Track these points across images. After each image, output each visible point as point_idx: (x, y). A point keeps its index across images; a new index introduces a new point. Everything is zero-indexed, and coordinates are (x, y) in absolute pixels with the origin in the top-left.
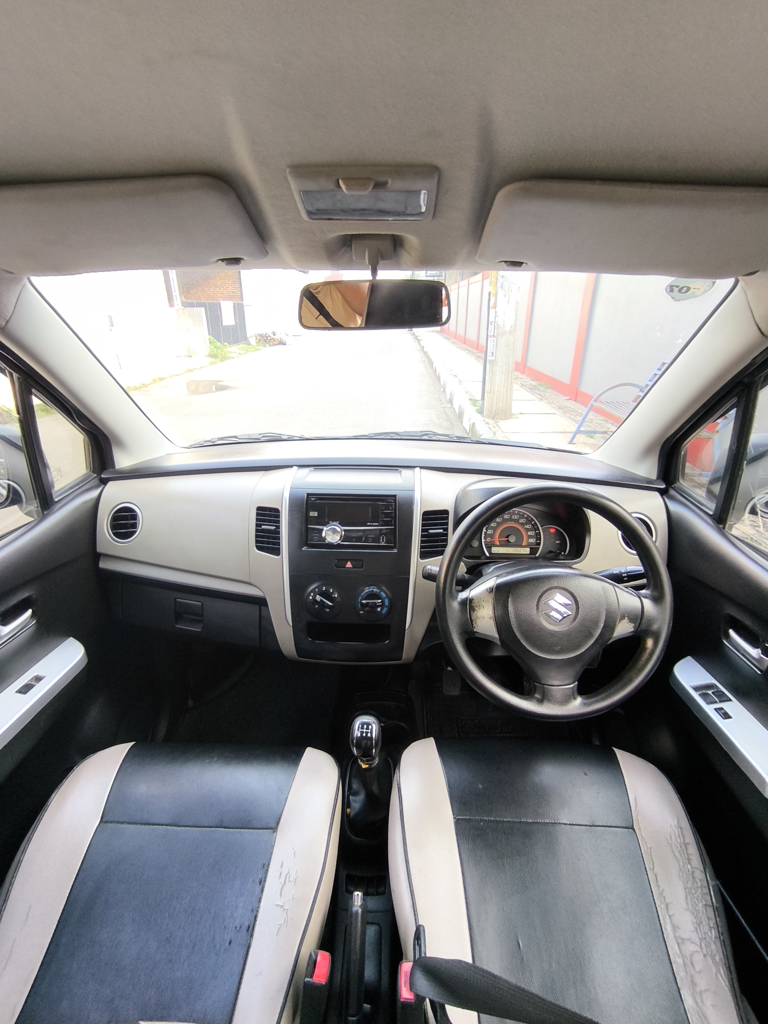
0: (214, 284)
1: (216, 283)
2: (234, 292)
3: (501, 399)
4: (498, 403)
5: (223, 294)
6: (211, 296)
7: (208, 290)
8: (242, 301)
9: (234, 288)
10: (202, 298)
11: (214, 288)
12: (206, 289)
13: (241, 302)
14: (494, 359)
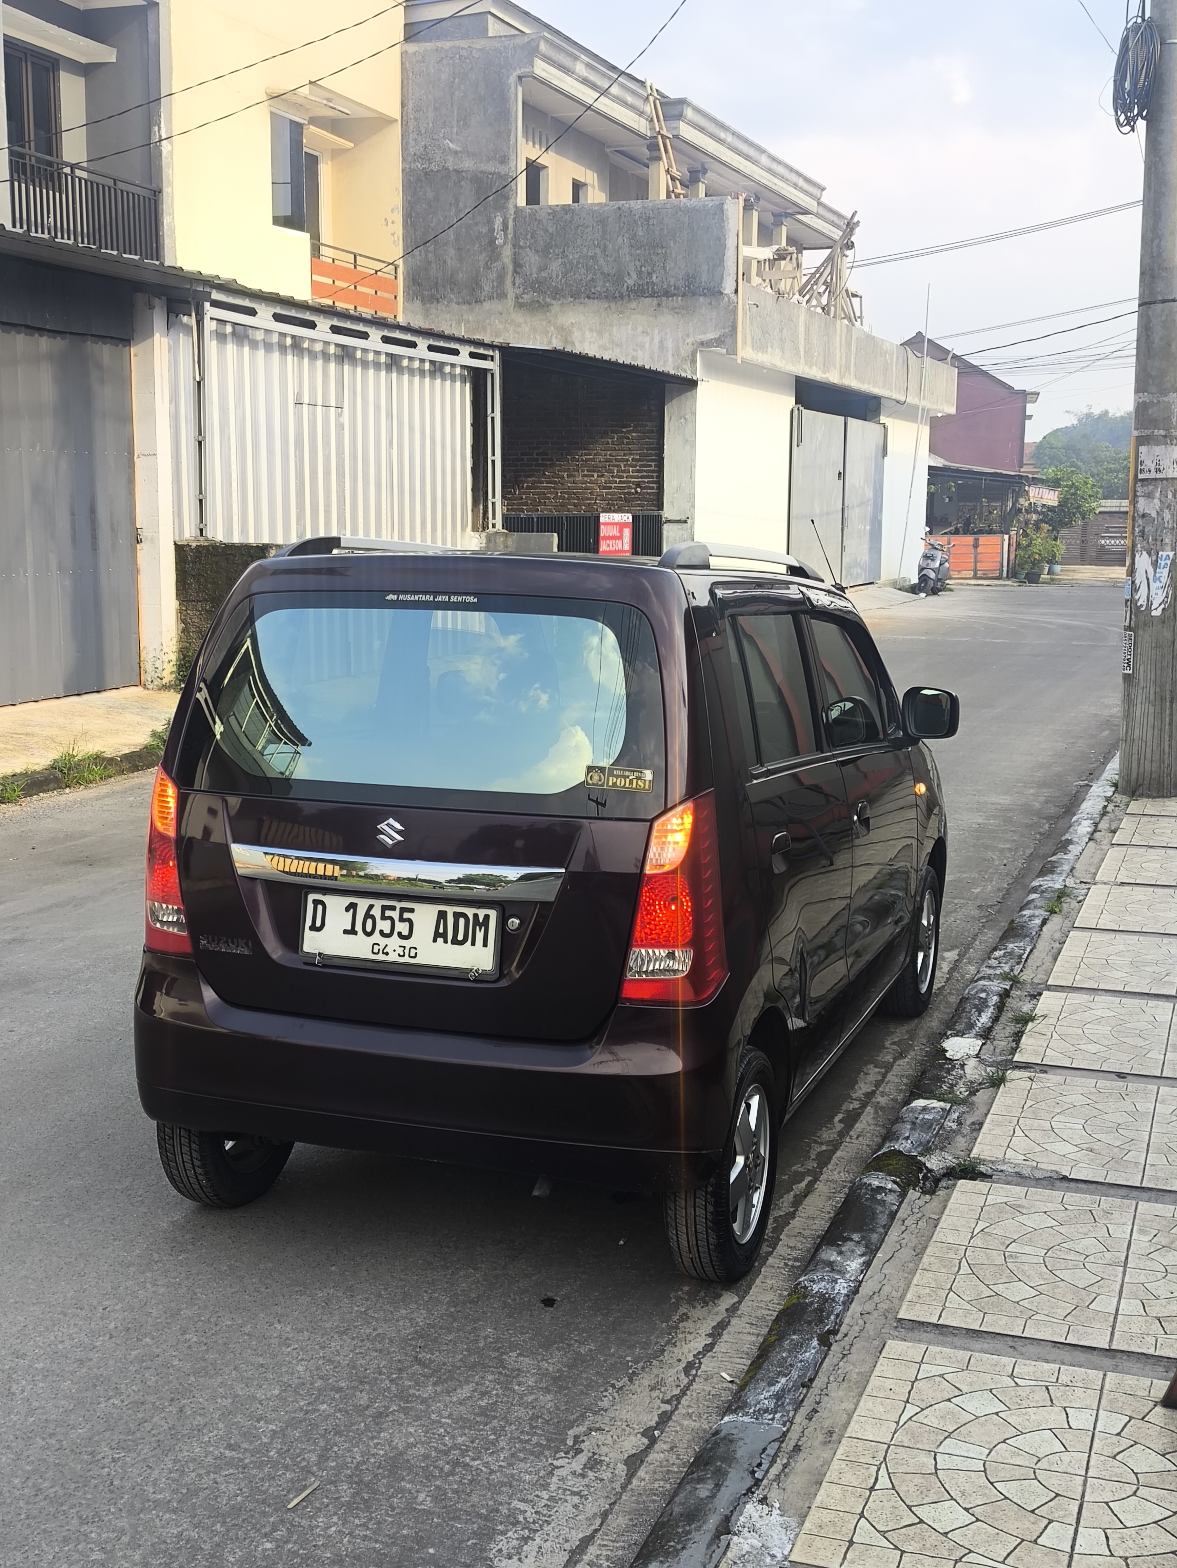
0: (587, 460)
1: (593, 460)
2: (638, 485)
3: (1149, 755)
4: (1142, 761)
5: (610, 488)
6: (574, 493)
7: (568, 476)
8: (660, 507)
9: (640, 475)
10: (549, 498)
11: (586, 473)
12: (565, 475)
13: (656, 513)
14: (1131, 672)
